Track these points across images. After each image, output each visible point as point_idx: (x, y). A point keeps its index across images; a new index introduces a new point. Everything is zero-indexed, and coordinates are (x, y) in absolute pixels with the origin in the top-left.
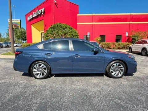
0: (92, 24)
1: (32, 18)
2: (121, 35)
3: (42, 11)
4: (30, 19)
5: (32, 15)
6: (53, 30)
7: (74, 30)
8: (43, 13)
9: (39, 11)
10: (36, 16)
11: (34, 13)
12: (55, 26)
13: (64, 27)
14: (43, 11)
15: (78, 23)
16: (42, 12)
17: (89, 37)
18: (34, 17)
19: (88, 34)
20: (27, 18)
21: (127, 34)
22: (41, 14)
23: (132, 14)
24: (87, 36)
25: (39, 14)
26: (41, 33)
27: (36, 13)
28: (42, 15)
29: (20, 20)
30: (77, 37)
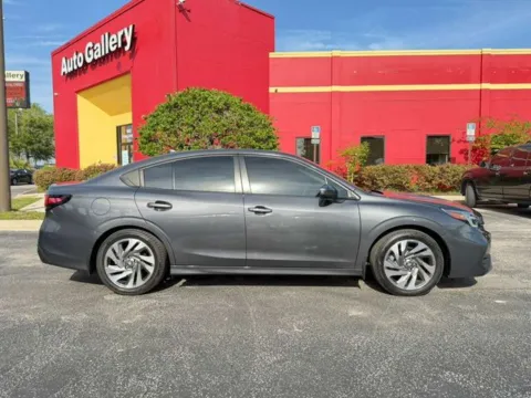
0: (331, 94)
1: (80, 65)
2: (447, 137)
3: (123, 36)
4: (70, 69)
5: (81, 55)
6: (173, 114)
7: (261, 115)
8: (127, 48)
9: (114, 36)
10: (99, 59)
11: (90, 45)
12: (183, 98)
13: (221, 105)
14: (128, 39)
15: (272, 90)
16: (124, 43)
17: (318, 146)
18: (89, 60)
19: (315, 135)
20: (56, 66)
21: (471, 132)
22: (120, 51)
23: (487, 51)
24: (308, 140)
25: (113, 49)
26: (119, 129)
27: (98, 45)
28: (124, 52)
29: (27, 74)
30: (271, 145)
